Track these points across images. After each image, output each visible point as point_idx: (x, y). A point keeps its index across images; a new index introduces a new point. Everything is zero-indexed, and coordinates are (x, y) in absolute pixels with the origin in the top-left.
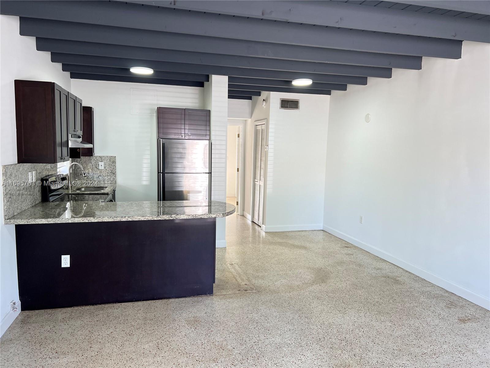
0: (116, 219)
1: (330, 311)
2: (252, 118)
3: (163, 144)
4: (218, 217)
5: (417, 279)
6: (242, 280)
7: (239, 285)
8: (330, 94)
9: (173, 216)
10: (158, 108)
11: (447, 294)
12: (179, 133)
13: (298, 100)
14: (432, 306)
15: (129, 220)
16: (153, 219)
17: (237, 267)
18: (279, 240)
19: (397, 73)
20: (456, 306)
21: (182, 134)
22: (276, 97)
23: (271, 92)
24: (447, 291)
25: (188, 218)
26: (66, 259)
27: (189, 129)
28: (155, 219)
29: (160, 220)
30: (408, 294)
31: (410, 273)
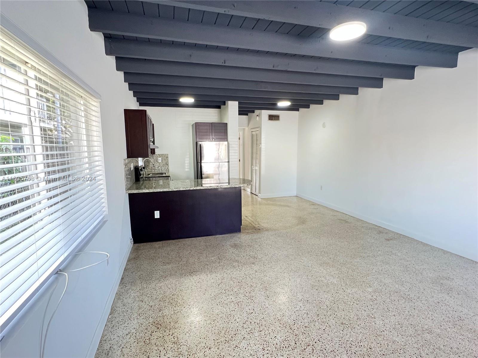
1: (311, 238)
2: (249, 126)
3: (200, 145)
4: (242, 186)
5: (358, 220)
6: (256, 224)
7: (255, 227)
8: (299, 111)
11: (377, 227)
13: (279, 115)
14: (369, 233)
17: (250, 218)
18: (271, 203)
19: (343, 97)
20: (383, 233)
21: (210, 139)
22: (265, 113)
23: (262, 111)
24: (377, 226)
26: (157, 213)
27: (214, 135)
30: (354, 228)
31: (353, 217)
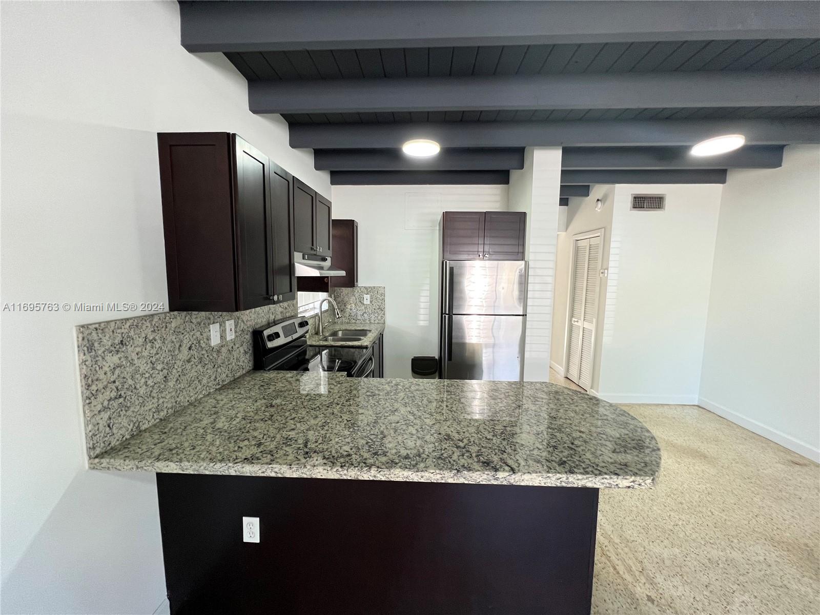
0: (345, 475)
2: (567, 231)
3: (452, 269)
4: (636, 486)
8: (727, 181)
9: (501, 475)
10: (444, 213)
12: (476, 251)
13: (664, 194)
15: (379, 479)
16: (443, 481)
21: (479, 253)
22: (624, 193)
23: (617, 185)
25: (543, 485)
26: (251, 525)
27: (489, 244)
28: (450, 481)
29: (464, 484)
